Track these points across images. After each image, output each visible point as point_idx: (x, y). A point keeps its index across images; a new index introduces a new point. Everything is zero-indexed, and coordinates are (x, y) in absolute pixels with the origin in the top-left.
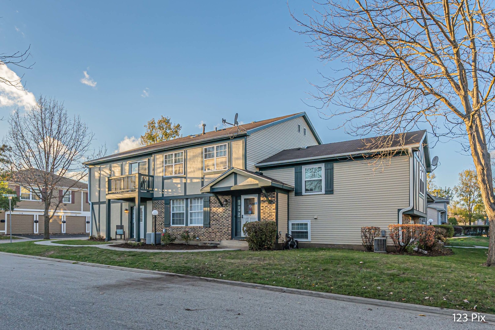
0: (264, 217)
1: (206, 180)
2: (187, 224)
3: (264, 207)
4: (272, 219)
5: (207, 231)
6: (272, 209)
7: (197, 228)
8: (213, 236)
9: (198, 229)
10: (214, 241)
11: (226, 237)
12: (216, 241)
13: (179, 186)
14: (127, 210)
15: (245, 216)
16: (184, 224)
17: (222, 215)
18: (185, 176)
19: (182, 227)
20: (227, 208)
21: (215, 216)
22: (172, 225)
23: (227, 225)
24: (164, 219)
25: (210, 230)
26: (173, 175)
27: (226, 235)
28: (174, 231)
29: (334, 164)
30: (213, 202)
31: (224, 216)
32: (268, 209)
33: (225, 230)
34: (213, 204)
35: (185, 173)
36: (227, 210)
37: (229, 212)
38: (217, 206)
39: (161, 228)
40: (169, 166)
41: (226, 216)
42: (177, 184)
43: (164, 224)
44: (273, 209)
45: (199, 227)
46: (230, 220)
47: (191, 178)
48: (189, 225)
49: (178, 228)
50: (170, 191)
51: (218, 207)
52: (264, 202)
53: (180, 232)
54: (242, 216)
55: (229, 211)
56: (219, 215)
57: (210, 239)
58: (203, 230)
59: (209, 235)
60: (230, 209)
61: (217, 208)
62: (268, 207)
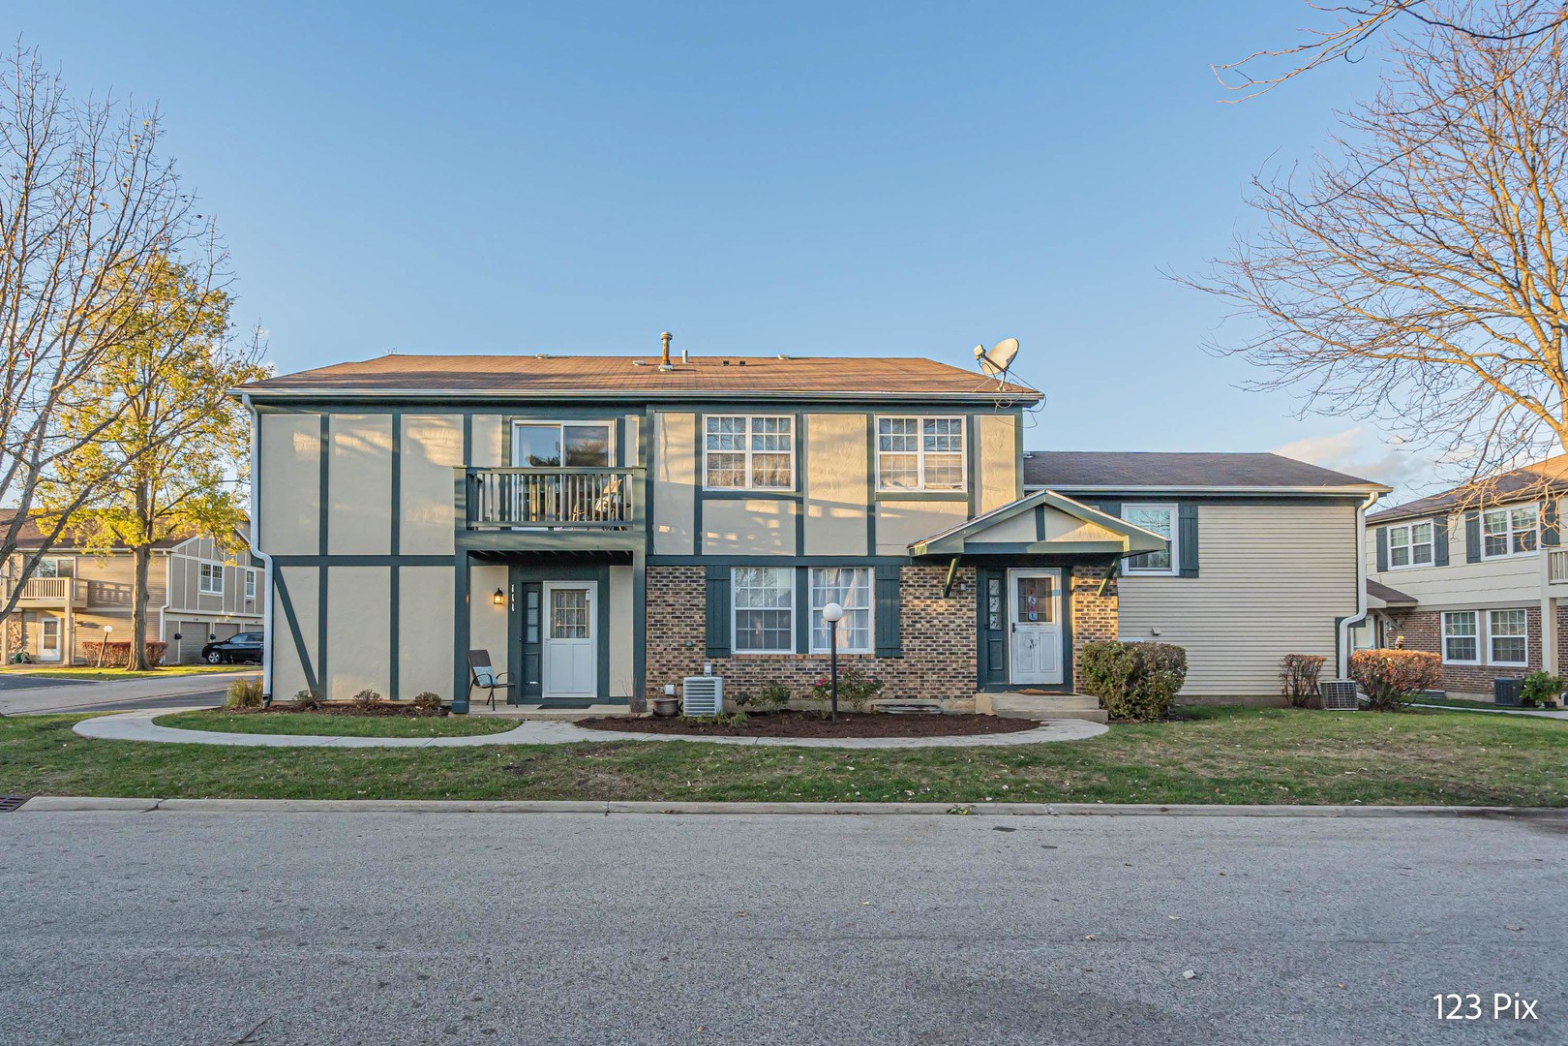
0: (1085, 630)
1: (883, 515)
2: (803, 647)
3: (1085, 603)
4: (1109, 635)
5: (889, 669)
6: (1109, 609)
7: (851, 661)
8: (913, 683)
9: (854, 663)
10: (916, 697)
11: (960, 685)
12: (924, 698)
13: (774, 524)
14: (499, 593)
15: (1022, 627)
16: (789, 647)
17: (946, 622)
18: (799, 495)
19: (786, 658)
20: (963, 602)
21: (918, 626)
22: (734, 651)
23: (965, 649)
24: (702, 629)
25: (902, 665)
26: (749, 486)
27: (960, 681)
28: (748, 669)
29: (1199, 507)
30: (911, 582)
31: (952, 626)
32: (1097, 609)
33: (955, 666)
34: (911, 590)
35: (800, 487)
36: (964, 609)
37: (970, 614)
38: (927, 594)
39: (686, 662)
40: (727, 458)
41: (959, 626)
42: (768, 516)
43: (701, 645)
44: (1111, 610)
45: (861, 656)
46: (973, 638)
47: (826, 506)
48: (812, 651)
49: (766, 660)
50: (733, 537)
51: (929, 598)
52: (1085, 590)
53: (777, 673)
54: (1014, 625)
55: (972, 610)
56: (936, 622)
57: (900, 693)
58: (872, 665)
59: (896, 681)
60: (975, 605)
61: (928, 602)
62: (1098, 603)
